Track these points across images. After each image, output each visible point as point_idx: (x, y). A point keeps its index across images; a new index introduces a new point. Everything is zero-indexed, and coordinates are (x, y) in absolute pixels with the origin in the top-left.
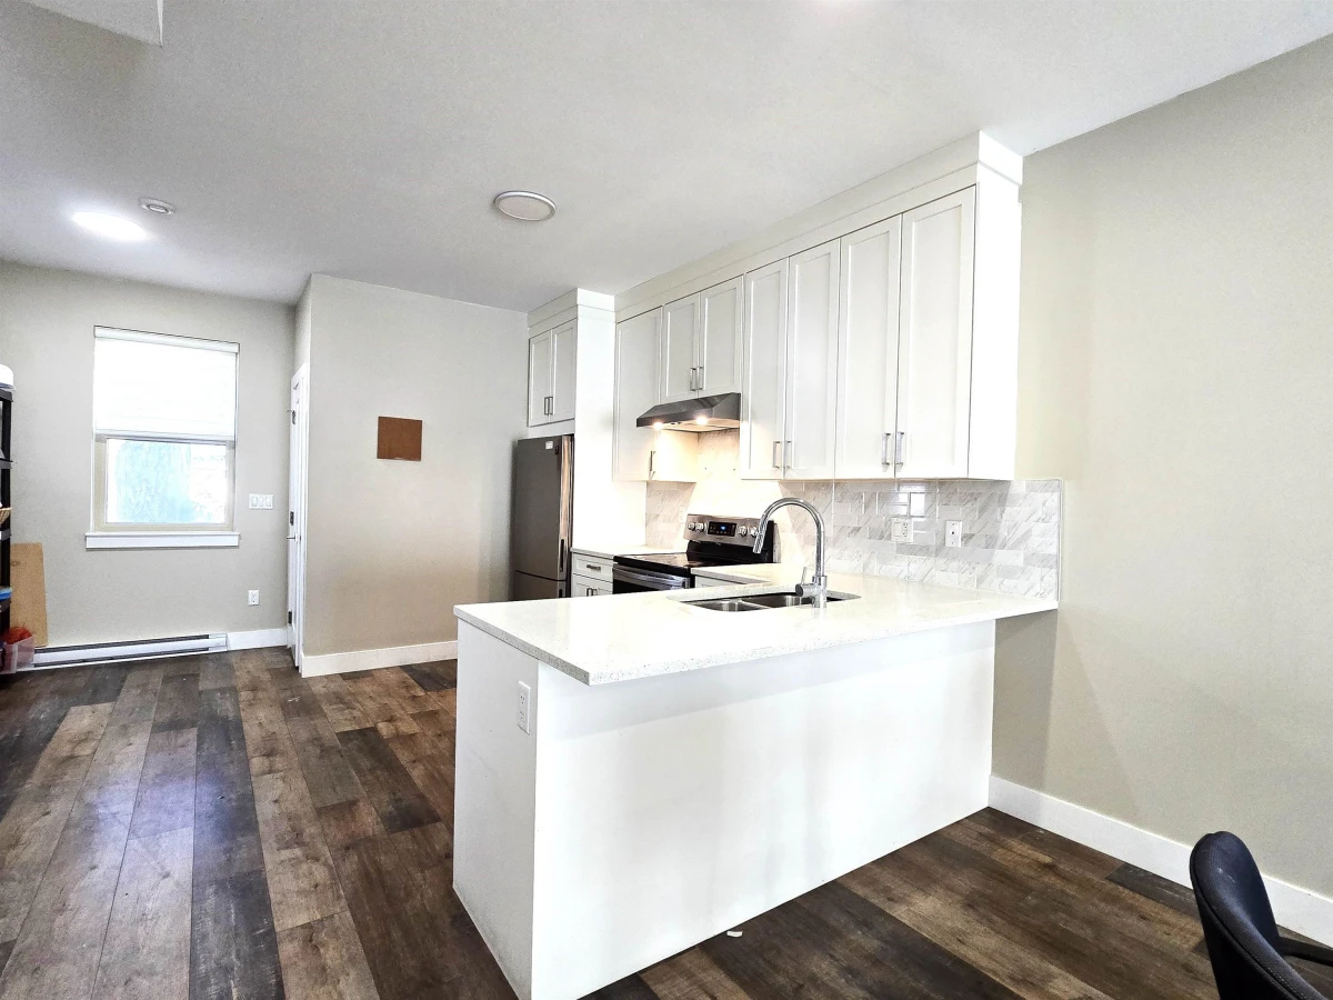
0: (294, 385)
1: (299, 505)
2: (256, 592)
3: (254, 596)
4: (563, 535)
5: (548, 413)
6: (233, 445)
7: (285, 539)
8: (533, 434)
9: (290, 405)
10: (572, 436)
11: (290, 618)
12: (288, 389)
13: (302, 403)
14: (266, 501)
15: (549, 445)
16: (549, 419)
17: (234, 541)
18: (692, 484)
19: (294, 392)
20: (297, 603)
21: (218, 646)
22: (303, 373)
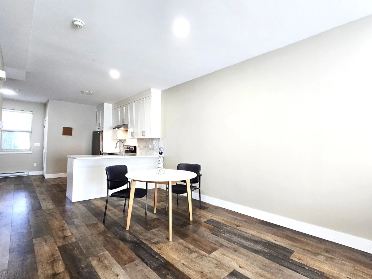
0: (45, 120)
1: (45, 145)
2: (36, 163)
3: (35, 164)
4: (101, 150)
5: (99, 126)
6: (31, 132)
7: (43, 151)
8: (97, 130)
9: (44, 124)
10: (103, 131)
11: (43, 168)
12: (44, 121)
13: (46, 124)
14: (38, 144)
15: (98, 133)
16: (99, 127)
17: (31, 152)
18: (126, 140)
19: (45, 122)
20: (45, 165)
21: (26, 174)
22: (47, 118)
